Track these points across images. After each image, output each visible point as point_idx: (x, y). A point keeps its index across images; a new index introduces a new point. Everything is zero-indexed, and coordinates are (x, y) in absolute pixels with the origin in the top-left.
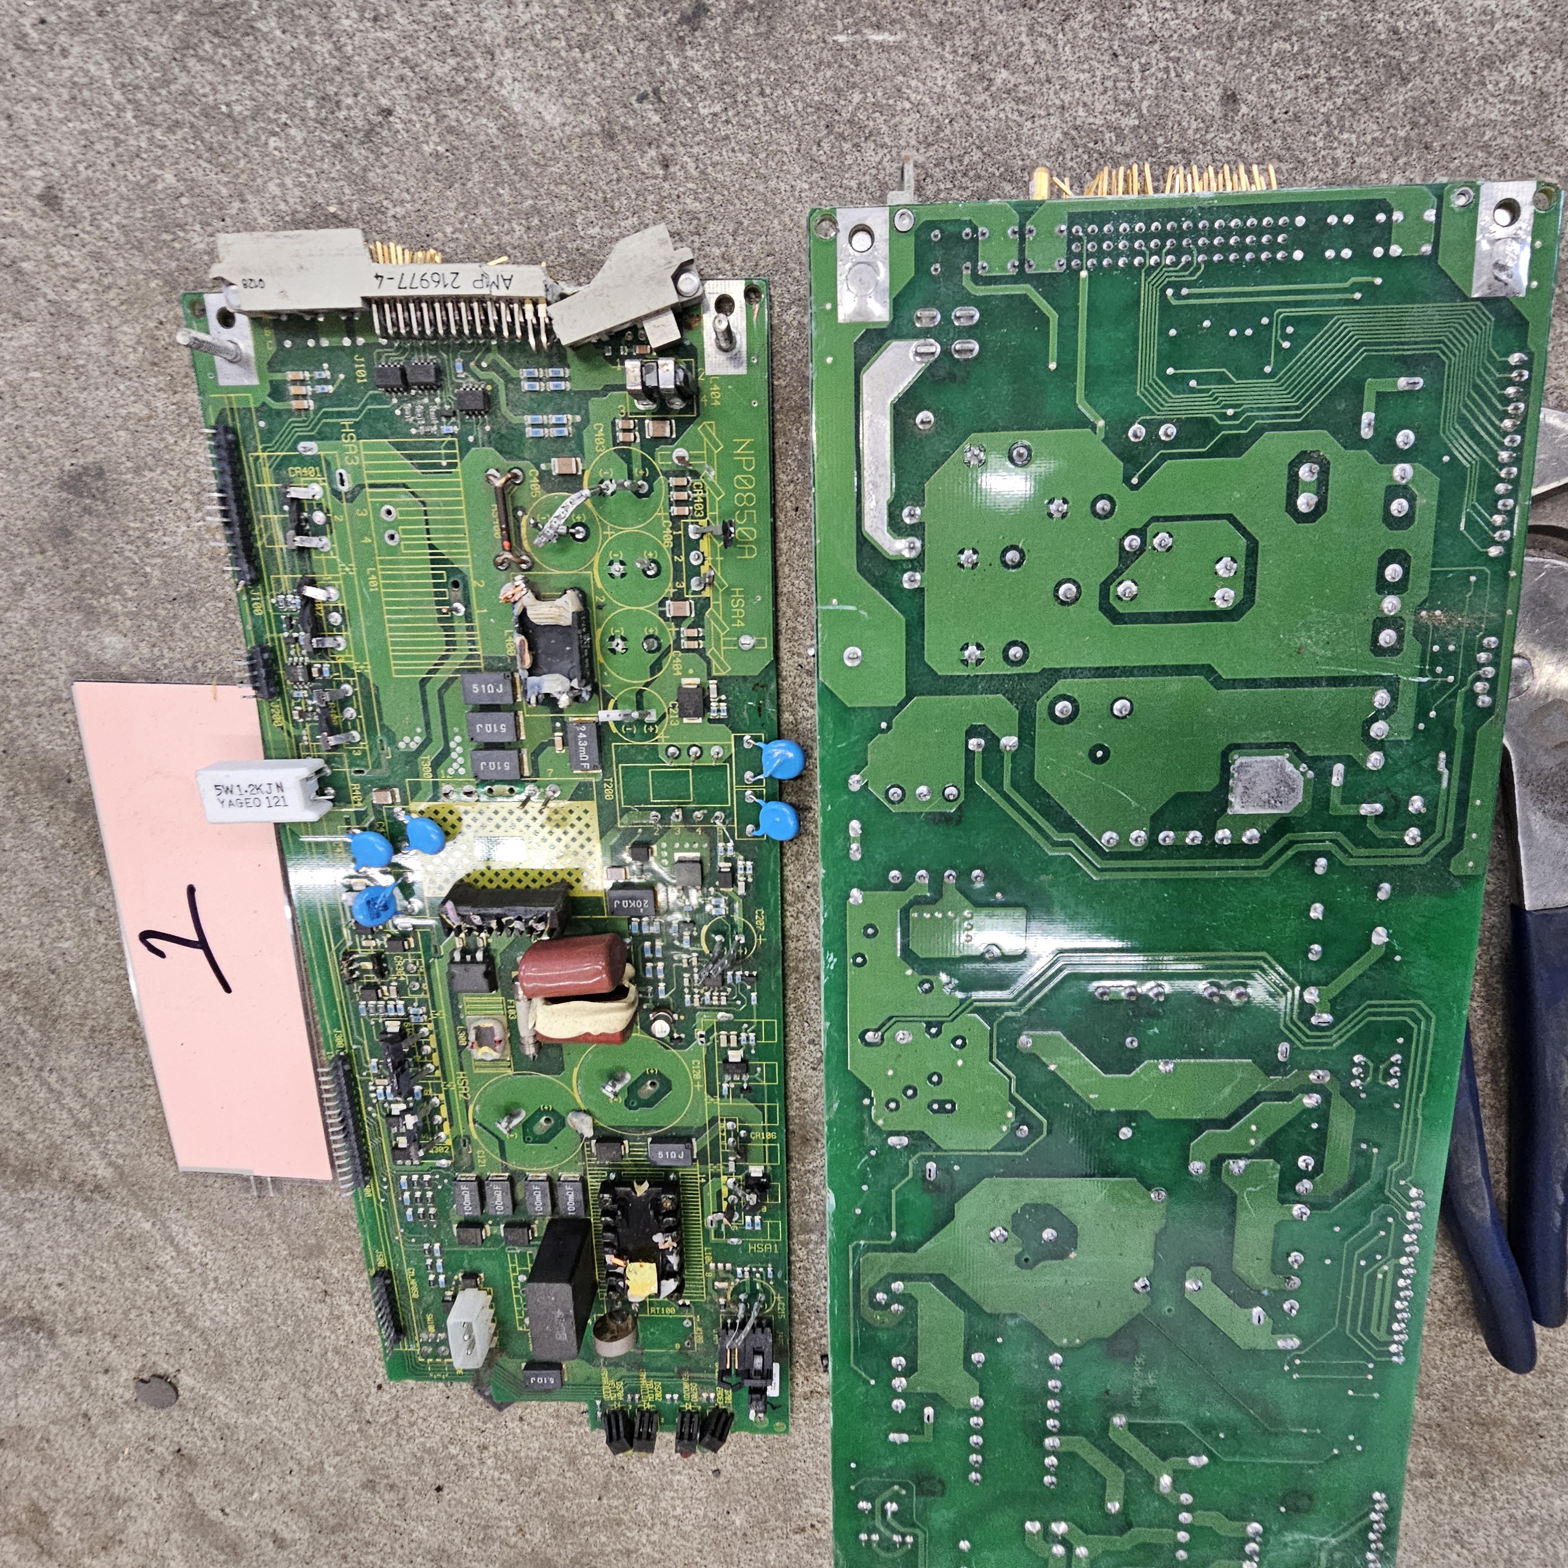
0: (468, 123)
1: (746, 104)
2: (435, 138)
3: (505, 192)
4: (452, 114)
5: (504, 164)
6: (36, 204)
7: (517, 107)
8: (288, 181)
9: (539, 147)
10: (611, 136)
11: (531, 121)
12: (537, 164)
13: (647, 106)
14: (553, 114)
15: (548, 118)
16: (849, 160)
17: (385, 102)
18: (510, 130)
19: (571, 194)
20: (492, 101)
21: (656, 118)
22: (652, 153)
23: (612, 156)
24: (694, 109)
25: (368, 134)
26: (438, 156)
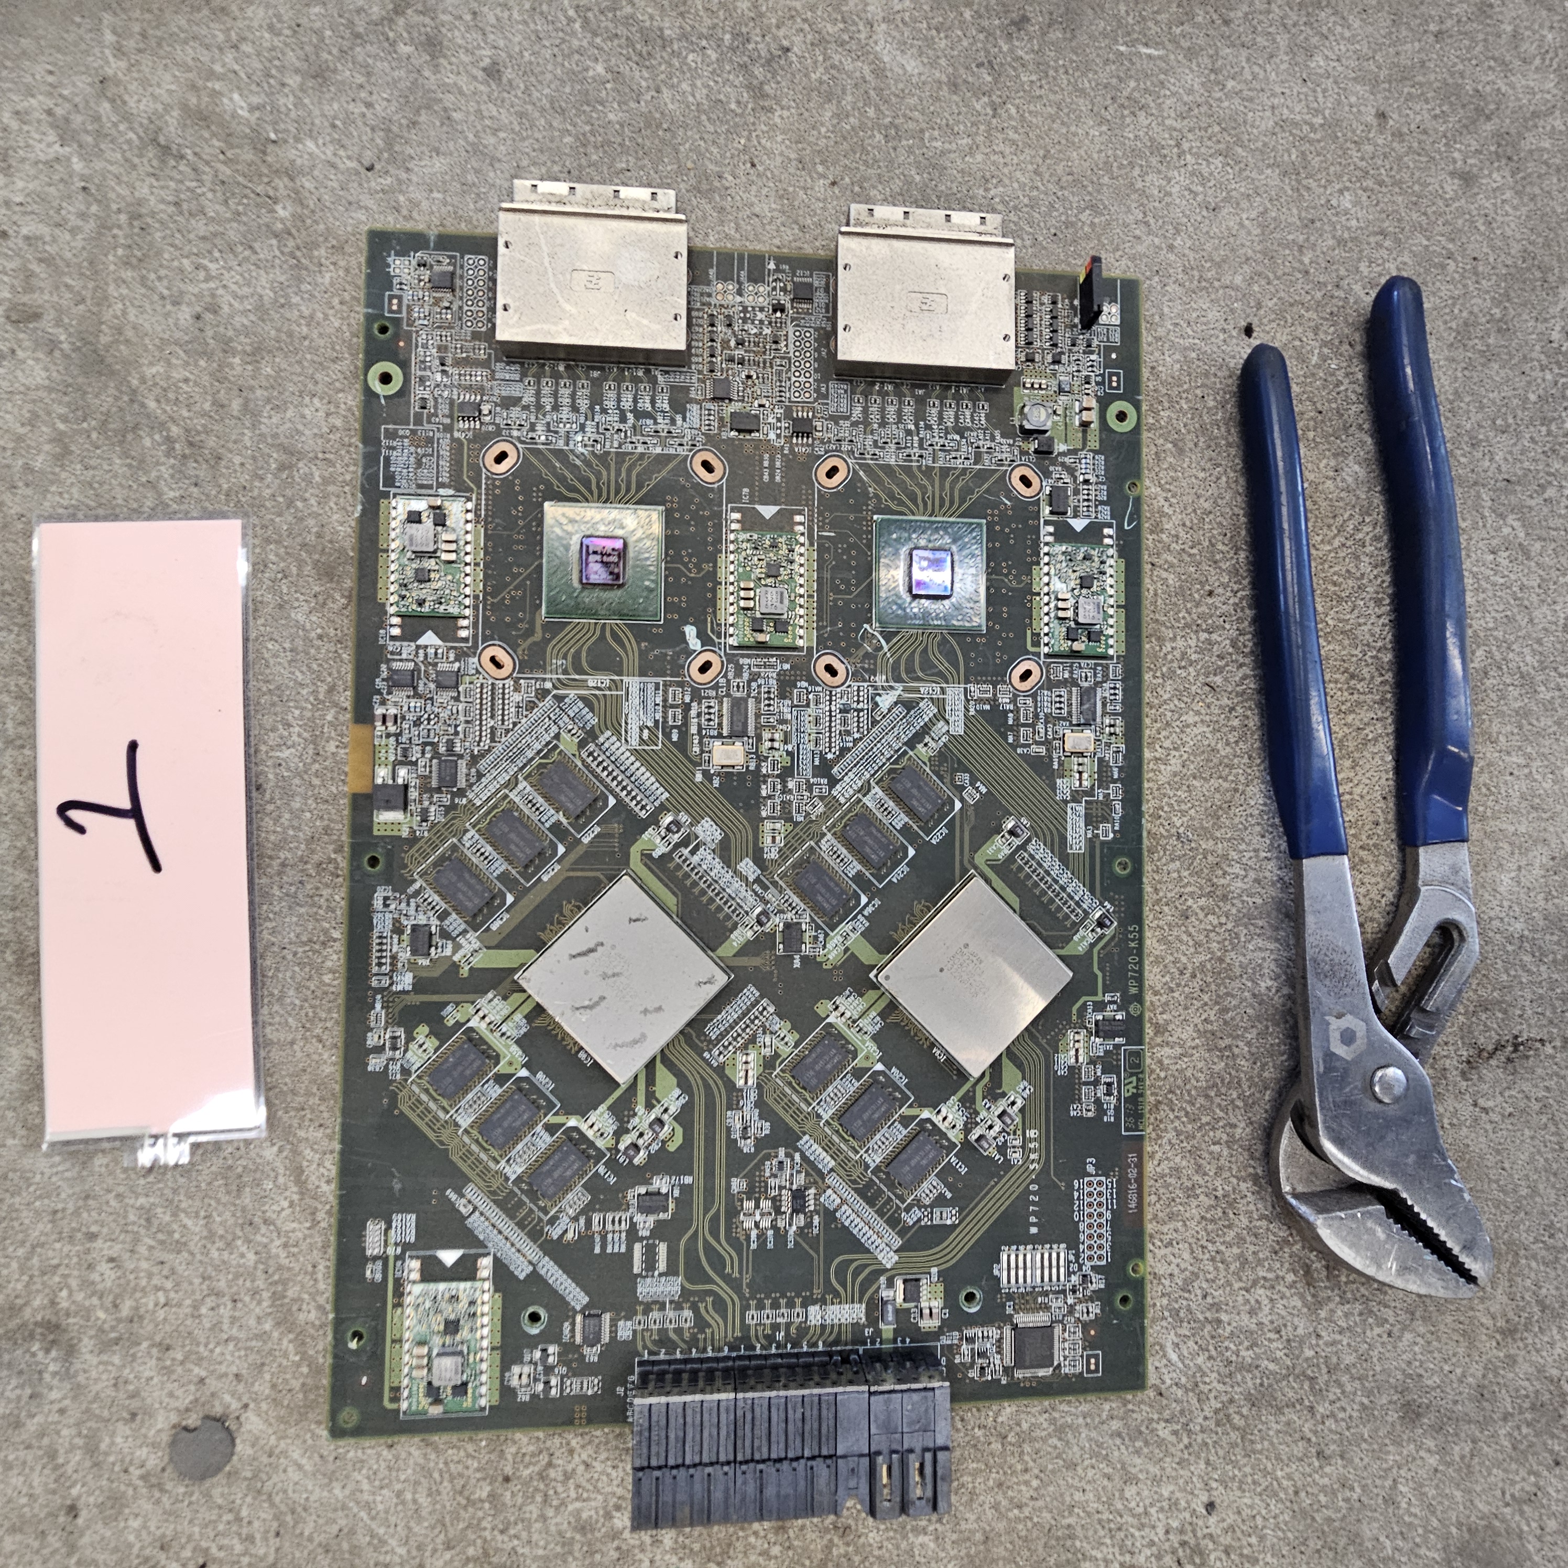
0: (848, 65)
1: (1055, 78)
2: (821, 70)
3: (871, 112)
4: (837, 57)
5: (872, 93)
6: (480, 74)
7: (886, 59)
8: (699, 83)
9: (901, 86)
10: (955, 85)
11: (896, 69)
12: (897, 96)
13: (982, 70)
14: (912, 66)
15: (909, 68)
16: (1128, 120)
17: (786, 43)
18: (879, 72)
19: (921, 118)
20: (868, 53)
21: (989, 79)
22: (986, 99)
23: (955, 98)
24: (1018, 76)
25: (769, 62)
26: (821, 82)
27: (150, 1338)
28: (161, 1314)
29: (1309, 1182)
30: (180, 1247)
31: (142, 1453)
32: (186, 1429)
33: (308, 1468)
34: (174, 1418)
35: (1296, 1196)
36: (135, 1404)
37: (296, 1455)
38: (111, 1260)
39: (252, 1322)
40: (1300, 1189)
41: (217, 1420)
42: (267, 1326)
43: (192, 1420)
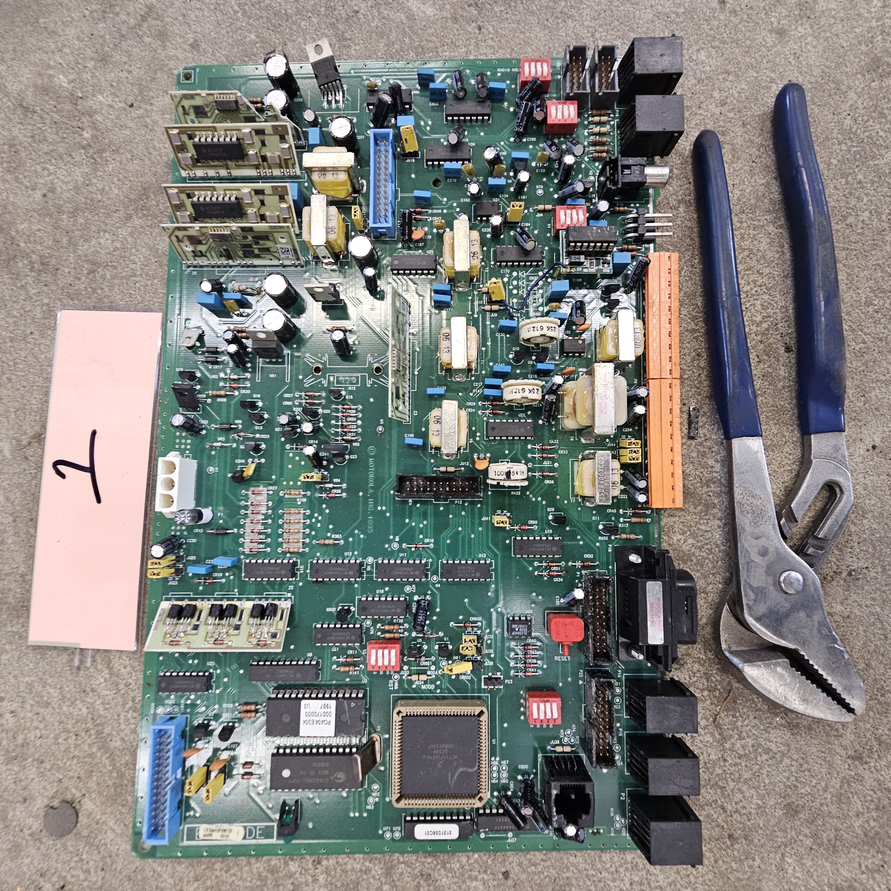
0: (392, 15)
2: (377, 20)
3: (407, 40)
4: (386, 12)
5: (407, 29)
7: (414, 9)
9: (424, 23)
10: (456, 19)
11: (420, 14)
12: (422, 29)
13: (471, 8)
14: (430, 11)
15: (428, 13)
18: (411, 17)
19: (436, 40)
20: (404, 7)
21: (476, 12)
22: (474, 24)
23: (456, 26)
26: (377, 27)
27: (32, 756)
28: (38, 743)
29: (740, 644)
30: (47, 704)
31: (30, 821)
32: (52, 808)
33: (118, 831)
34: (46, 802)
35: (731, 652)
36: (26, 794)
37: (111, 824)
38: (12, 712)
39: (86, 747)
40: (734, 648)
41: (67, 802)
42: (94, 750)
43: (56, 803)
